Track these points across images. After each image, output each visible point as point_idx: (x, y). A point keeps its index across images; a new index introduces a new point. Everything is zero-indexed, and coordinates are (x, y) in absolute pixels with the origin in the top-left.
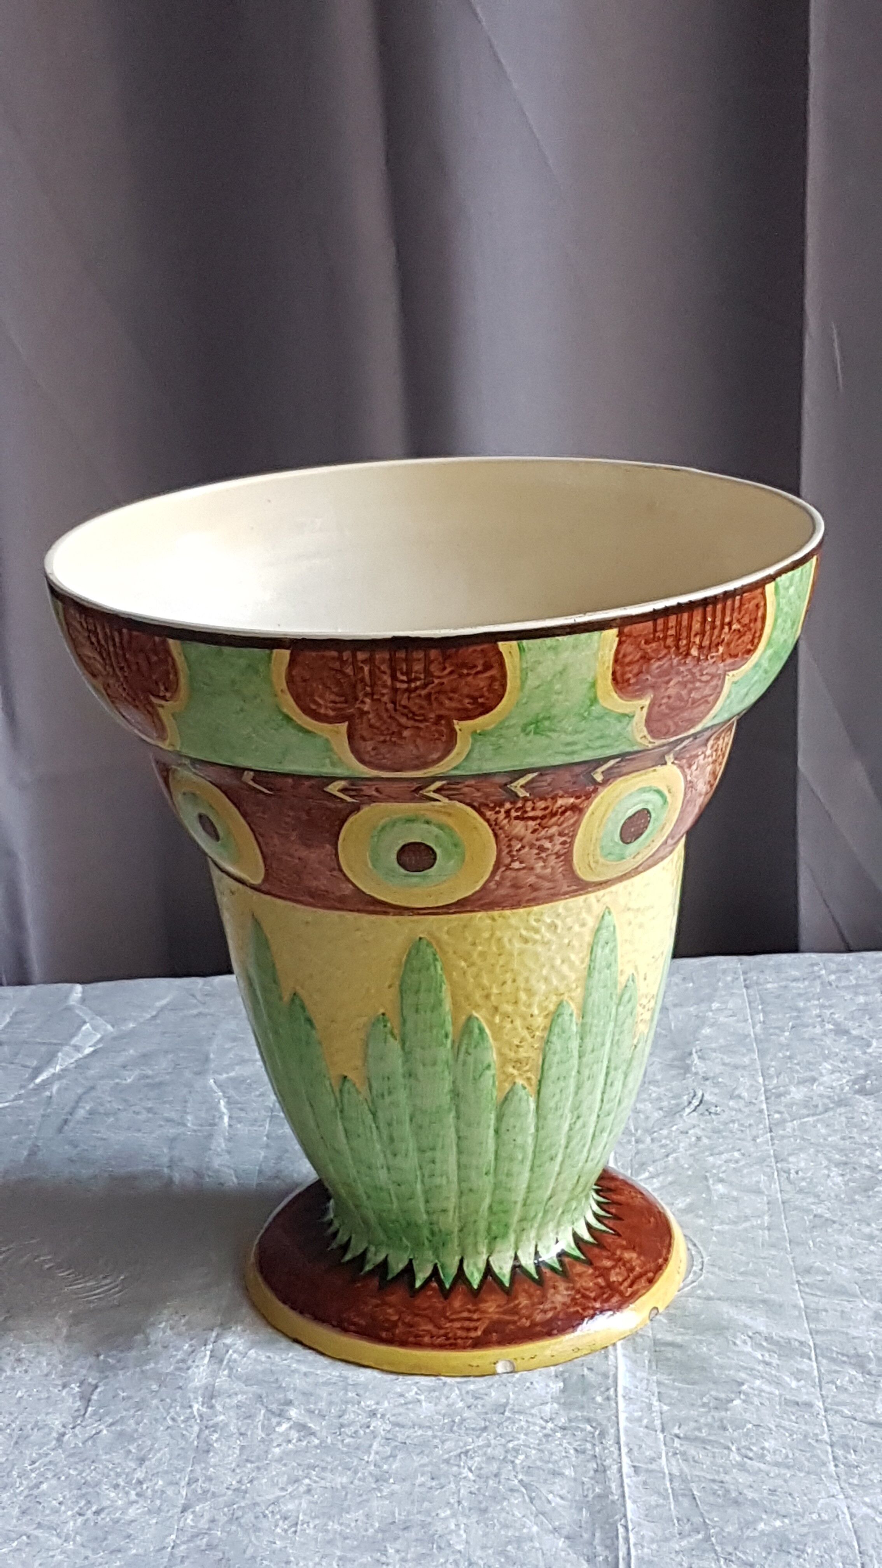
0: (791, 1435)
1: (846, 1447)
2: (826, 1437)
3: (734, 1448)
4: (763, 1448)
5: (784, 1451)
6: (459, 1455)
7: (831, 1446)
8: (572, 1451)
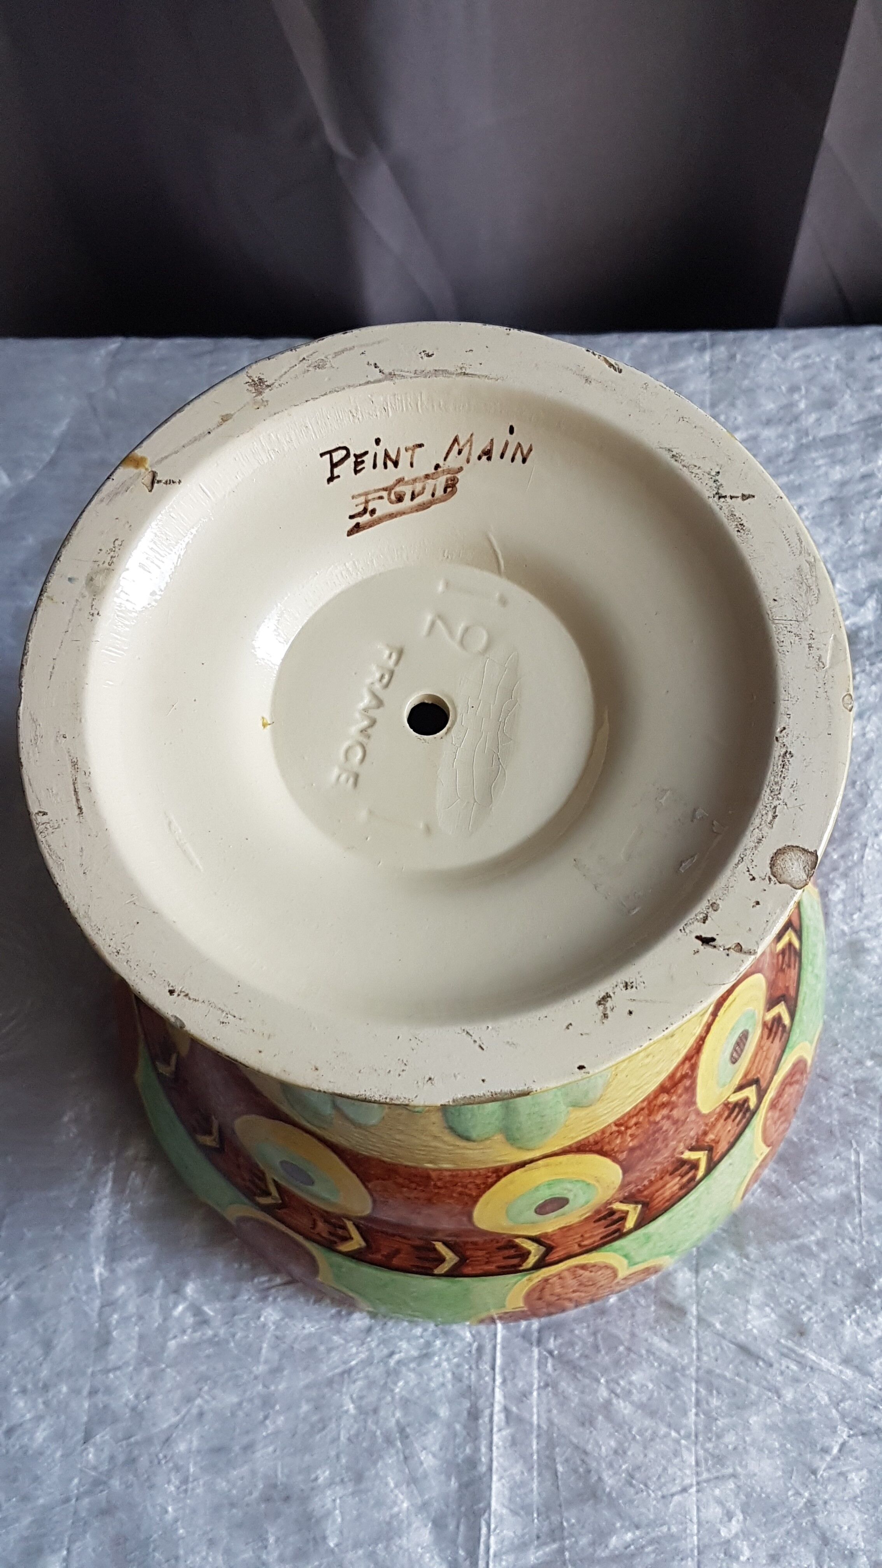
0: (660, 1366)
1: (710, 1387)
2: (692, 1370)
3: (602, 1381)
4: (631, 1383)
5: (651, 1386)
6: (342, 1374)
7: (697, 1382)
8: (449, 1375)
